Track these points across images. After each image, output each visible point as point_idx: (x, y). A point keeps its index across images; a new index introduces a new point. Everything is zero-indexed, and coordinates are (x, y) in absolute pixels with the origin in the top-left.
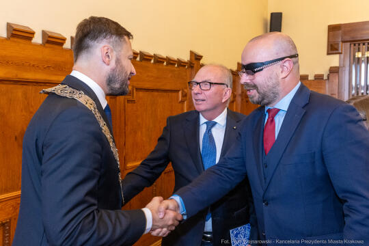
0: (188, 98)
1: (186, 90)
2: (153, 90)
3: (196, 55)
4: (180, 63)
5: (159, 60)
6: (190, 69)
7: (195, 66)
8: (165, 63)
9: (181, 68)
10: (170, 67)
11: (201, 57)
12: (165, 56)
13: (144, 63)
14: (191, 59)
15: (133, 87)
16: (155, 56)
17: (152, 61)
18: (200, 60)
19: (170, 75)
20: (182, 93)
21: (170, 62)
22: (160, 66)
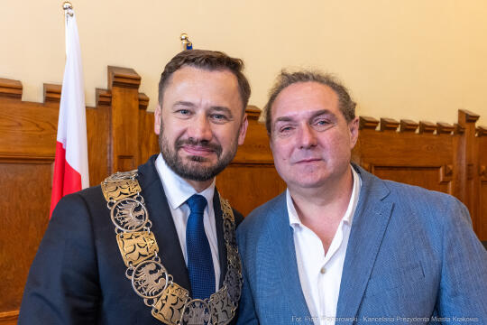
0: (454, 176)
1: (450, 167)
2: (399, 168)
3: (467, 115)
4: (442, 129)
5: (408, 127)
6: (458, 135)
7: (466, 131)
8: (417, 131)
9: (444, 136)
10: (425, 135)
11: (477, 117)
12: (417, 122)
13: (386, 133)
14: (459, 122)
15: (371, 164)
16: (403, 123)
17: (398, 130)
18: (475, 121)
19: (426, 146)
20: (445, 170)
21: (425, 128)
22: (409, 135)
